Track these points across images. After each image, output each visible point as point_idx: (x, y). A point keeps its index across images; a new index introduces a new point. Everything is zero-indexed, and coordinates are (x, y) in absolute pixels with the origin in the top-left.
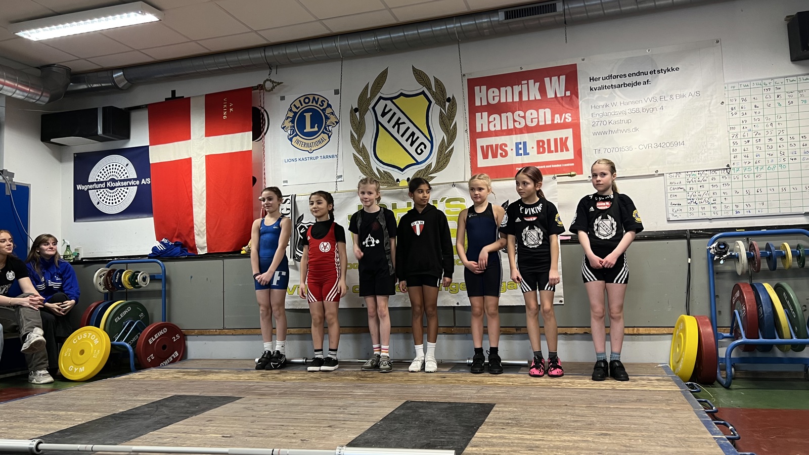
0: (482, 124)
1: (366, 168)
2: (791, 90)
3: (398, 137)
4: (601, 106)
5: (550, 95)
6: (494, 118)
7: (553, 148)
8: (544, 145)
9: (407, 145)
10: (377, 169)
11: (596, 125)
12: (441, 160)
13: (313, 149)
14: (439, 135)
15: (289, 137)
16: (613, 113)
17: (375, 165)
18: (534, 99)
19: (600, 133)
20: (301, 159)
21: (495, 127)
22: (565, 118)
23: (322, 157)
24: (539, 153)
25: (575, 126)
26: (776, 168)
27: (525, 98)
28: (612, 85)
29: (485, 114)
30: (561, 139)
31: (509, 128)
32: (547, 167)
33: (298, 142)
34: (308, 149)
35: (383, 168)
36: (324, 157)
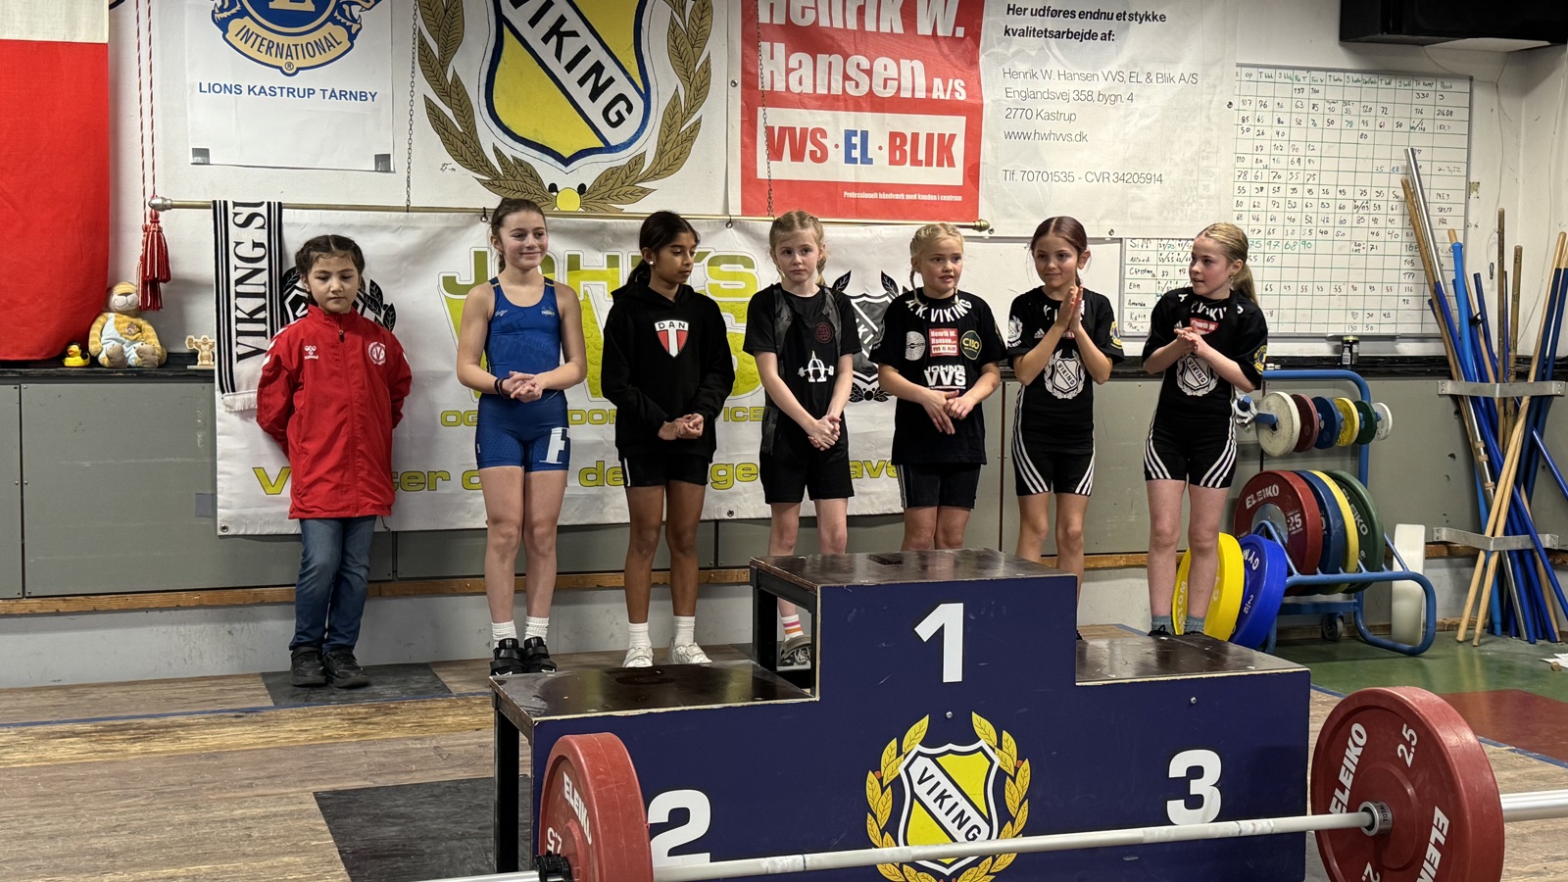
0: (772, 72)
1: (463, 142)
2: (1335, 98)
3: (558, 69)
4: (1022, 74)
5: (924, 28)
6: (800, 62)
7: (922, 156)
8: (905, 144)
9: (582, 95)
10: (496, 150)
11: (1011, 115)
12: (668, 147)
13: (297, 64)
14: (666, 83)
15: (219, 16)
16: (1046, 95)
17: (488, 137)
18: (889, 31)
19: (1018, 136)
20: (257, 90)
21: (801, 83)
22: (954, 90)
23: (328, 94)
24: (892, 162)
25: (972, 112)
26: (1297, 246)
27: (870, 26)
28: (1046, 30)
29: (780, 48)
30: (941, 136)
31: (833, 92)
32: (909, 197)
33: (247, 35)
34: (282, 62)
35: (513, 150)
36: (333, 94)
